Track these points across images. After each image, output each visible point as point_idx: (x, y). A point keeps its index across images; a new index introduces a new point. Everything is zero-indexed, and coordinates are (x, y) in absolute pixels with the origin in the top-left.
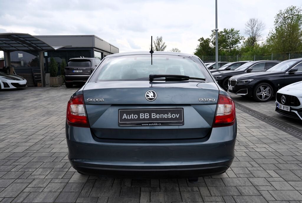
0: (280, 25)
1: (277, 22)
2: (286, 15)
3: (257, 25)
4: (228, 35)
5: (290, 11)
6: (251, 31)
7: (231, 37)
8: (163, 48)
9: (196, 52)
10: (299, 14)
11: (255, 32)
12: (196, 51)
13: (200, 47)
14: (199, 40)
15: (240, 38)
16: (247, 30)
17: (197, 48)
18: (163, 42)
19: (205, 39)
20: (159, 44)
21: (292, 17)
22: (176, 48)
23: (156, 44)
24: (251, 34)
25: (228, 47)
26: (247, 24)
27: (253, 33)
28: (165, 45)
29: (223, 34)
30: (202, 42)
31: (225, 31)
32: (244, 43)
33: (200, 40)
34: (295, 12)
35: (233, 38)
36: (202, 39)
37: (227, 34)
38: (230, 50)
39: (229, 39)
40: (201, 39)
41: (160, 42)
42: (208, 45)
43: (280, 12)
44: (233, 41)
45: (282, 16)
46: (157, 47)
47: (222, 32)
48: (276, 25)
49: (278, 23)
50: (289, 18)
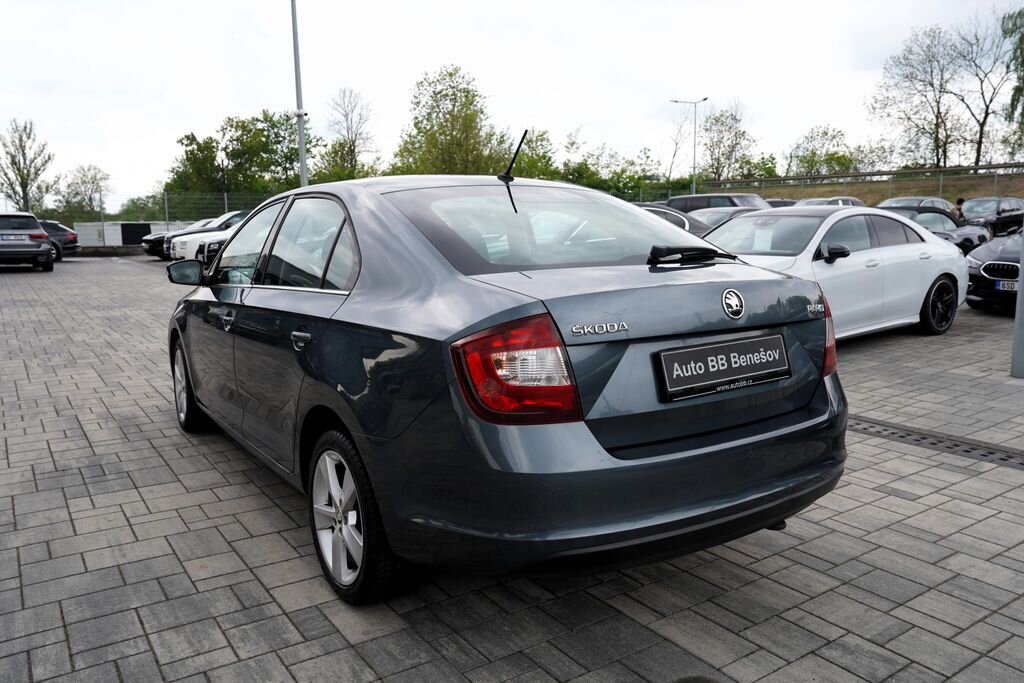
0: (425, 111)
1: (418, 103)
2: (439, 88)
3: (359, 106)
4: (276, 130)
5: (448, 79)
6: (345, 125)
7: (284, 138)
8: (39, 162)
9: (169, 181)
10: (470, 88)
11: (354, 127)
12: (171, 175)
13: (185, 166)
14: (180, 141)
15: (311, 142)
16: (332, 119)
17: (175, 165)
18: (40, 140)
19: (200, 140)
20: (23, 148)
21: (454, 94)
22: (93, 164)
23: (9, 144)
24: (345, 132)
25: (279, 168)
26: (332, 103)
27: (349, 129)
28: (47, 152)
29: (260, 126)
30: (190, 148)
31: (267, 118)
32: (322, 157)
33: (185, 142)
34: (460, 80)
35: (290, 142)
36: (192, 139)
37: (273, 126)
38: (284, 177)
39: (279, 142)
40: (187, 137)
41: (24, 138)
42: (214, 159)
43: (424, 76)
44: (292, 149)
45: (428, 88)
46: (13, 157)
47: (258, 120)
48: (414, 112)
49: (421, 105)
50: (447, 95)
